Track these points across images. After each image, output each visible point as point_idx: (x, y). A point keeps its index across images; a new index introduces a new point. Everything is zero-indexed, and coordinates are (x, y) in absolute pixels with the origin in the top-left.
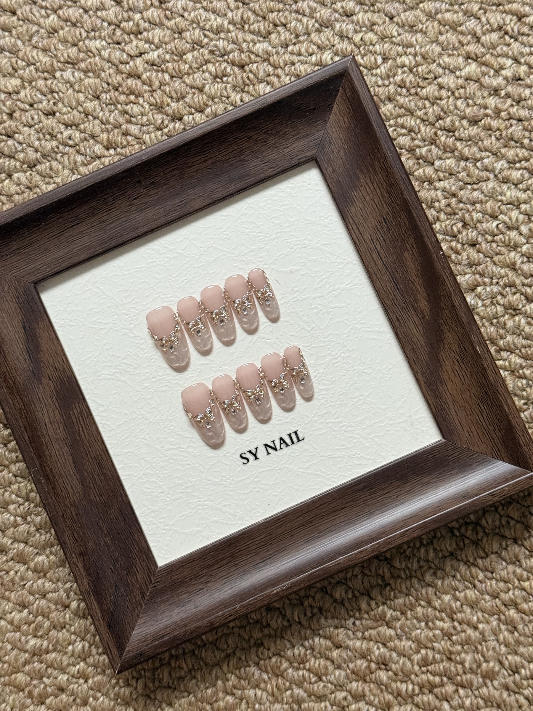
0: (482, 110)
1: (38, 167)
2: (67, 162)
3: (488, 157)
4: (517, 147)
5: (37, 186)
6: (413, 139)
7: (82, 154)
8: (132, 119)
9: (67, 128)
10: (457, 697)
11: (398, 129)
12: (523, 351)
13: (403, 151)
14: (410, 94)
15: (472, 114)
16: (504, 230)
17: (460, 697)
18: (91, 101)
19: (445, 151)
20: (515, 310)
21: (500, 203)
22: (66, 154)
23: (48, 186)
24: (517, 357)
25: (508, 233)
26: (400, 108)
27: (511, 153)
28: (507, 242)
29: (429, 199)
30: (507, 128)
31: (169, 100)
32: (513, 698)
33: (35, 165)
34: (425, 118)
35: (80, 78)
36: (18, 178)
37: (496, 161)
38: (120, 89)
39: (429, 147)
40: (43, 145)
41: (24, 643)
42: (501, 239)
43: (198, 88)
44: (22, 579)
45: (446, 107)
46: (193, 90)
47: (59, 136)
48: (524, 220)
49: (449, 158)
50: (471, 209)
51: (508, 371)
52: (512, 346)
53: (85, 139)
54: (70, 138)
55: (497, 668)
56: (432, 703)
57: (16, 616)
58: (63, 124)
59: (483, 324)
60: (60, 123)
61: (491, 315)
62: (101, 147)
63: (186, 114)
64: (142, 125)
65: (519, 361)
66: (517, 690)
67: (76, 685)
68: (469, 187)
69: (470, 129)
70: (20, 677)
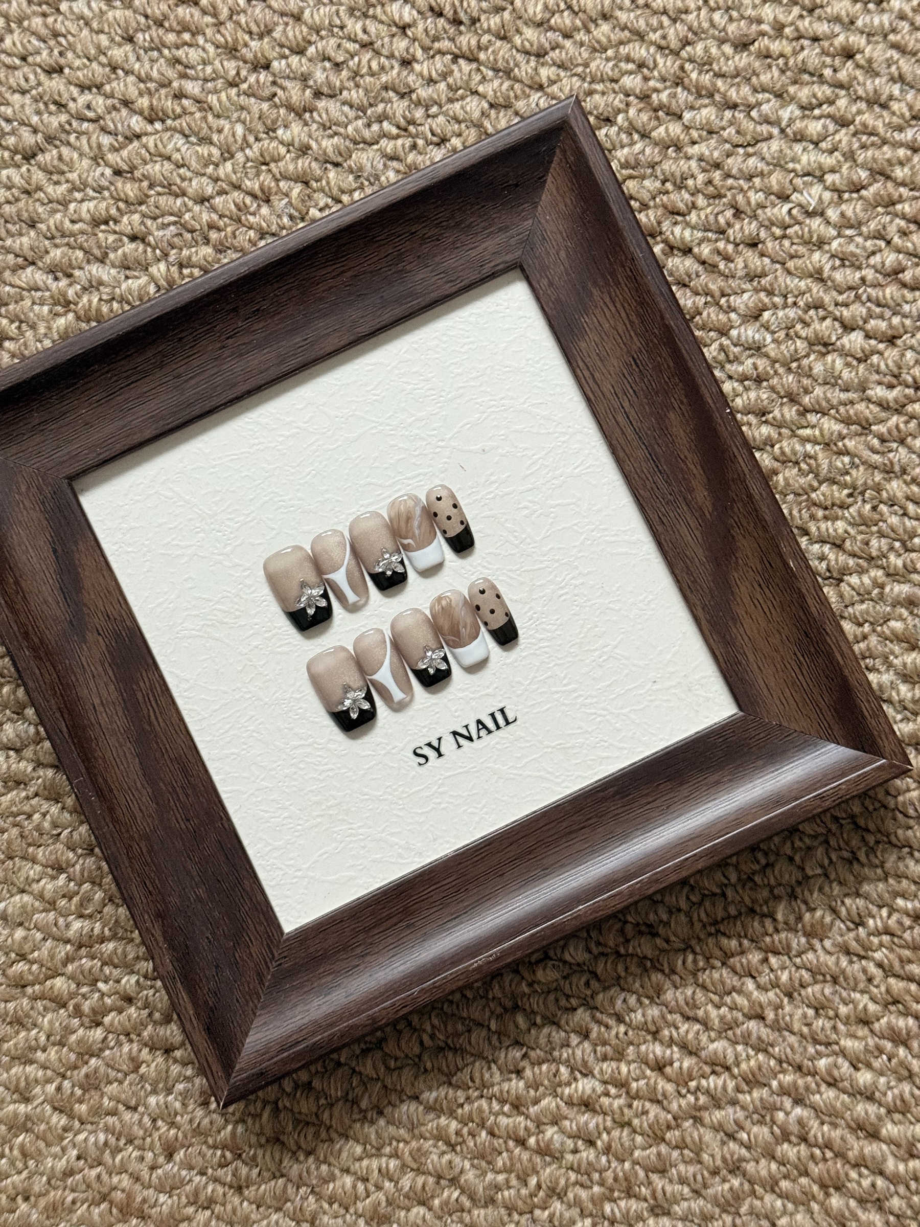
0: (754, 27)
1: (40, 157)
2: (86, 148)
3: (768, 101)
4: (813, 83)
5: (39, 188)
6: (646, 79)
7: (110, 133)
8: (188, 71)
9: (82, 91)
10: (767, 971)
11: (622, 65)
12: (842, 409)
13: (631, 98)
14: (637, 7)
15: (737, 33)
16: (800, 218)
17: (772, 970)
18: (120, 45)
19: (699, 96)
20: (826, 345)
21: (792, 174)
22: (84, 133)
23: (57, 187)
24: (833, 421)
25: (808, 221)
26: (623, 30)
27: (804, 94)
28: (806, 236)
29: (678, 174)
30: (795, 53)
31: (247, 37)
32: (856, 966)
33: (34, 156)
34: (663, 43)
35: (100, 10)
36: (8, 178)
37: (782, 107)
38: (167, 24)
39: (673, 90)
40: (45, 121)
41: (63, 928)
42: (796, 232)
43: (293, 16)
44: (55, 825)
45: (696, 24)
46: (285, 19)
47: (71, 105)
48: (832, 198)
49: (706, 106)
50: (746, 187)
51: (819, 444)
52: (824, 404)
53: (114, 108)
54: (89, 107)
55: (828, 919)
56: (729, 981)
57: (48, 886)
58: (76, 85)
59: (776, 372)
60: (70, 83)
61: (788, 355)
62: (140, 119)
63: (276, 59)
64: (206, 80)
65: (837, 427)
66: (862, 953)
67: (151, 992)
68: (741, 151)
69: (737, 58)
70: (59, 984)
